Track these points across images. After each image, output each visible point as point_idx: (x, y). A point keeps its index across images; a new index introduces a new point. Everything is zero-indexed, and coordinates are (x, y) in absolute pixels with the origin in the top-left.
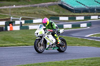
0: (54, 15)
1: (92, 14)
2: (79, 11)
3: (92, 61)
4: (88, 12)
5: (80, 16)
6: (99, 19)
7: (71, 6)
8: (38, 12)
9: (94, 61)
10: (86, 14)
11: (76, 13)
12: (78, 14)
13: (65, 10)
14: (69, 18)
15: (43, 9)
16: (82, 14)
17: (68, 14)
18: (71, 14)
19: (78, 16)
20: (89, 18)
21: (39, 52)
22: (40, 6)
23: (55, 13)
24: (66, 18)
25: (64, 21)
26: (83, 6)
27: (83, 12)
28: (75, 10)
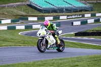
0: (23, 16)
1: (61, 14)
2: (48, 11)
3: (60, 61)
4: (57, 12)
5: (49, 16)
6: (67, 19)
7: (39, 7)
8: (7, 12)
9: (63, 61)
10: (55, 14)
11: (44, 13)
12: (47, 14)
13: (34, 10)
14: (38, 19)
15: (12, 10)
16: (51, 14)
17: (37, 14)
18: (40, 14)
19: (47, 16)
20: (58, 18)
21: (42, 52)
22: (8, 7)
23: (24, 13)
24: (35, 19)
25: (33, 21)
26: (52, 6)
27: (52, 12)
28: (44, 11)
